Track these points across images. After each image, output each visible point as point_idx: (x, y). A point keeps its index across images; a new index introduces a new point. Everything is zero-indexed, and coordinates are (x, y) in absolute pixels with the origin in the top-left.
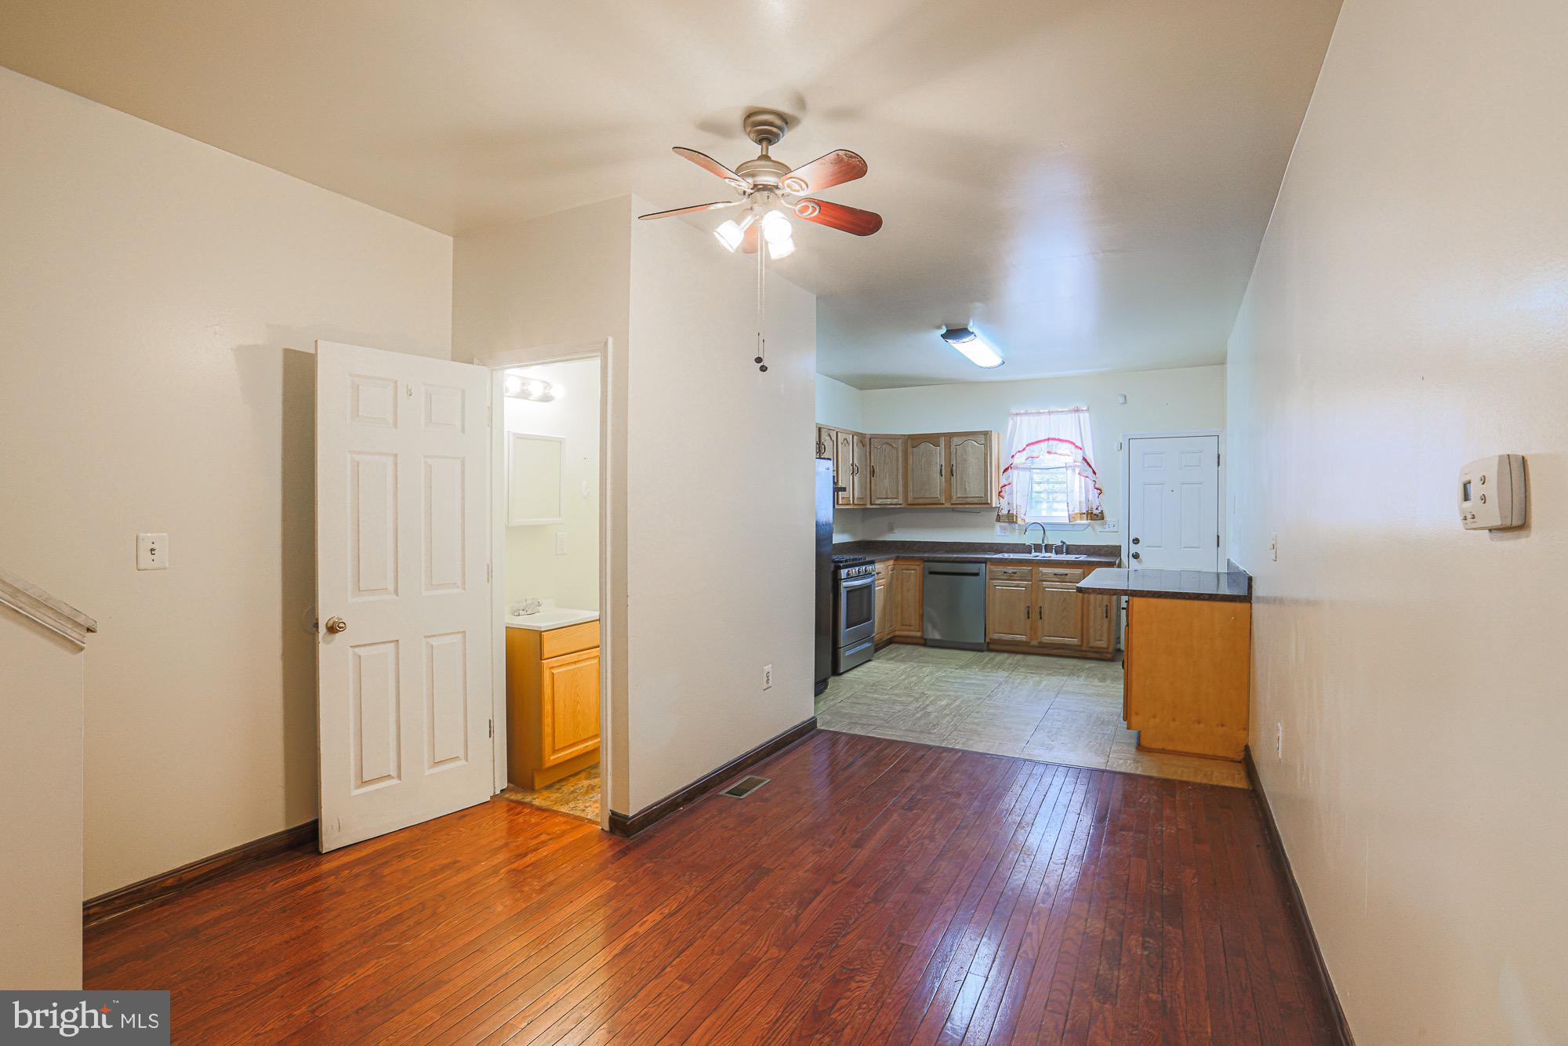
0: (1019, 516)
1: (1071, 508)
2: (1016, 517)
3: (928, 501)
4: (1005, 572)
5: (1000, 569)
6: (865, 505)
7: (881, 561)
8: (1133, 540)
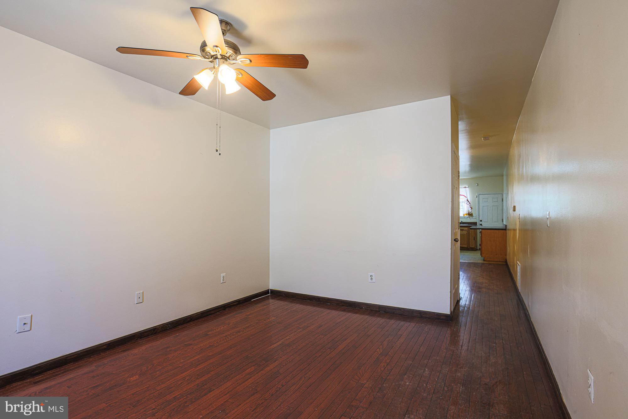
8: (480, 221)
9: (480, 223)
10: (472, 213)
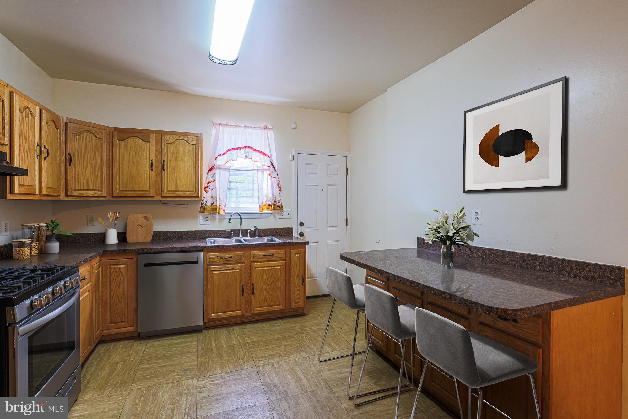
0: (221, 207)
1: (261, 202)
2: (219, 208)
3: (137, 193)
4: (221, 258)
5: (217, 255)
6: (57, 196)
7: (86, 261)
8: (300, 224)
9: (301, 229)
10: (281, 205)
